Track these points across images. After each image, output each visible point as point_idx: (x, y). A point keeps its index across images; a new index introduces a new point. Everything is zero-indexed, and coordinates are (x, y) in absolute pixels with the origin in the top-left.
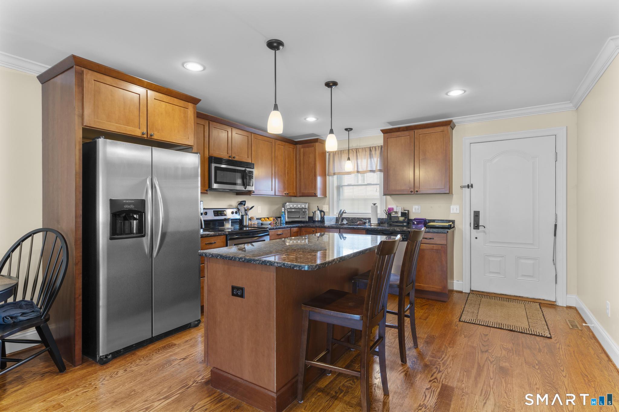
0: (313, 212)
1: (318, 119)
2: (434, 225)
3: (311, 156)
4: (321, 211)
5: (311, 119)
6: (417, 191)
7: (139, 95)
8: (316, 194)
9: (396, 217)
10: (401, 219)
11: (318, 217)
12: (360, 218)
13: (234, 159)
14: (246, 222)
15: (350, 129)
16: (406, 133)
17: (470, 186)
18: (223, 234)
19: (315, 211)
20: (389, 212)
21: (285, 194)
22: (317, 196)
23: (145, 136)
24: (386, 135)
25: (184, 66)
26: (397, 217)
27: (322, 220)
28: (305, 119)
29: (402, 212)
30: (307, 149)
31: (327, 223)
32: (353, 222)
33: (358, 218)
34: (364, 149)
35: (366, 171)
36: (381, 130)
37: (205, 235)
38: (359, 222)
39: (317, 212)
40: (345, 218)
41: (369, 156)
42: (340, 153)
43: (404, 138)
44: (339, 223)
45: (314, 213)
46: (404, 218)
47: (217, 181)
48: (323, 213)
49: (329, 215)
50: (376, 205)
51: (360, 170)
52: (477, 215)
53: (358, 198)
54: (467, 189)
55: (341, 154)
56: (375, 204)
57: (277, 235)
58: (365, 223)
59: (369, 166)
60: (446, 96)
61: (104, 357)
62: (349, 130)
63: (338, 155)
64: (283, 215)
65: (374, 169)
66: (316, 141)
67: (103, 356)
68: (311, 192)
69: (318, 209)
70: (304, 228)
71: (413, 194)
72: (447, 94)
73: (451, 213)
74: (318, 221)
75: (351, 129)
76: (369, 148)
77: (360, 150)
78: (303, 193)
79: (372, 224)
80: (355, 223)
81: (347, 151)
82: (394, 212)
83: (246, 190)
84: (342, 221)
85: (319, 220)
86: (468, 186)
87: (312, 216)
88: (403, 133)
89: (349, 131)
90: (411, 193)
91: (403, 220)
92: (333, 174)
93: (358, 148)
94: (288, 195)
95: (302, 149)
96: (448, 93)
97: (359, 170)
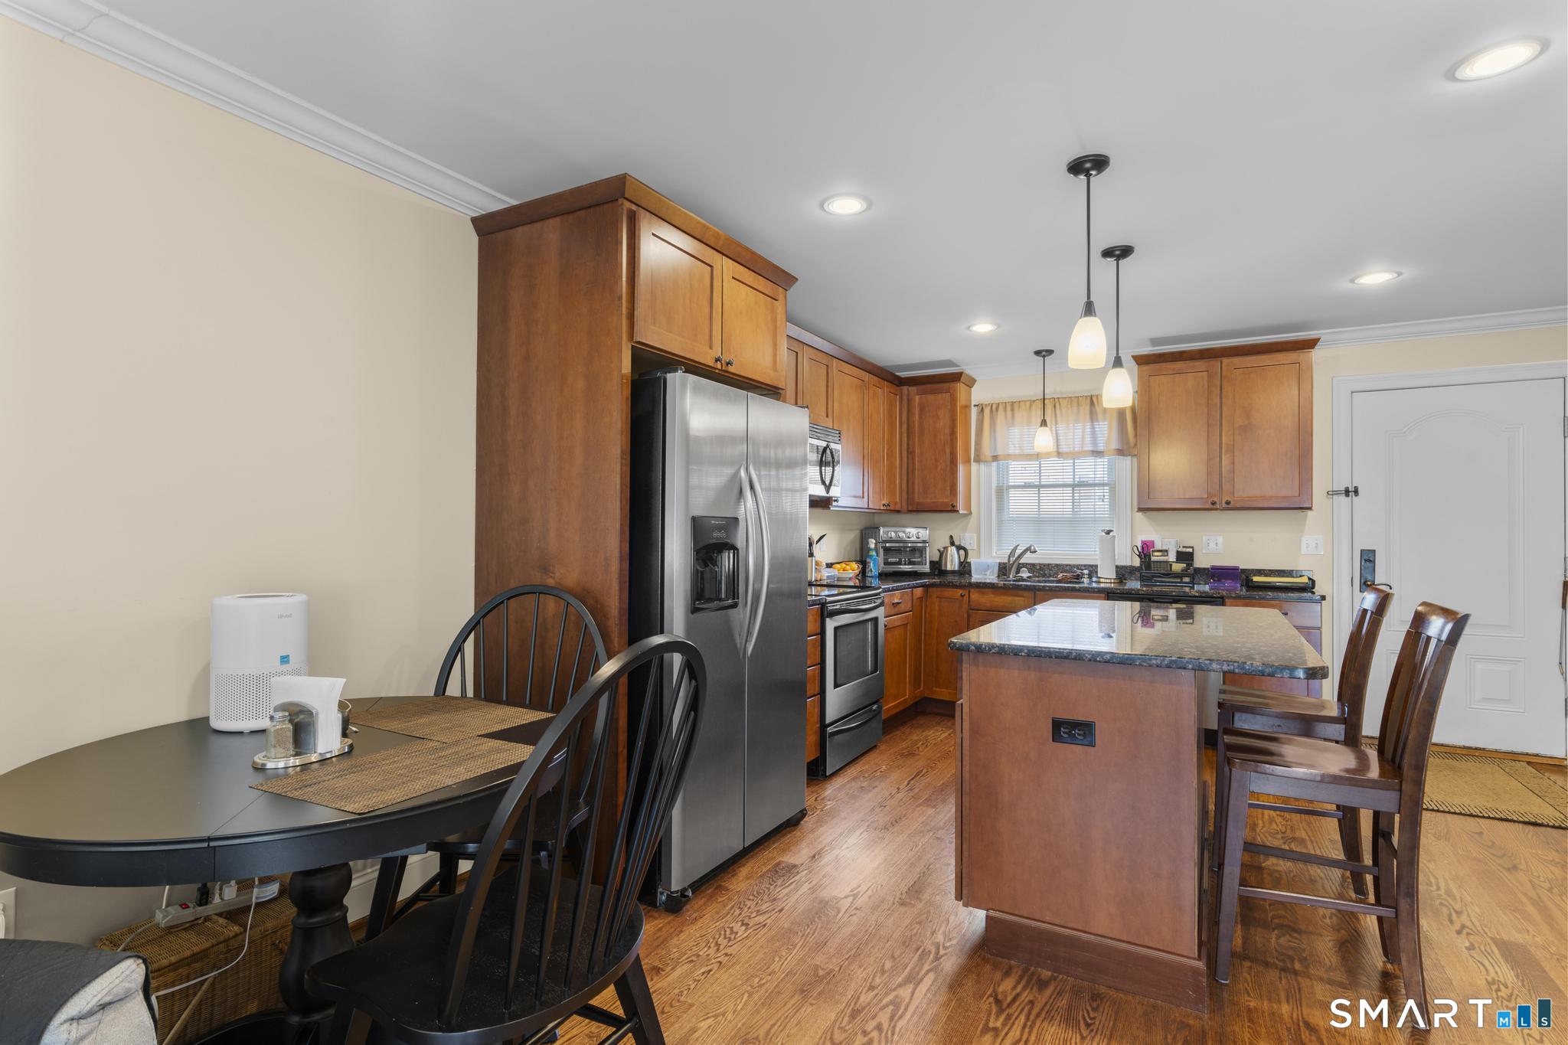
0: (939, 550)
1: (999, 326)
2: (1269, 583)
3: (941, 413)
4: (959, 548)
5: (983, 328)
6: (1228, 503)
7: (709, 268)
8: (954, 505)
9: (1164, 562)
10: (1178, 567)
11: (952, 562)
12: (1063, 565)
15: (1047, 351)
16: (1201, 365)
17: (1351, 492)
19: (946, 548)
20: (1145, 551)
21: (884, 505)
22: (958, 511)
23: (720, 364)
24: (1145, 368)
25: (823, 209)
26: (1167, 562)
27: (965, 568)
29: (1179, 550)
30: (931, 397)
31: (976, 577)
32: (1044, 575)
33: (1057, 565)
34: (1076, 400)
35: (1079, 453)
36: (1133, 357)
38: (1061, 574)
39: (949, 552)
40: (1025, 565)
41: (1088, 417)
42: (1009, 408)
43: (1194, 378)
44: (1009, 577)
45: (942, 553)
46: (1185, 565)
48: (962, 552)
49: (979, 557)
50: (1111, 534)
51: (1064, 449)
52: (1368, 558)
53: (1054, 518)
54: (1343, 498)
55: (1012, 410)
56: (1107, 532)
57: (893, 604)
58: (1078, 577)
59: (1088, 439)
60: (1351, 285)
61: (679, 894)
62: (1044, 353)
63: (1003, 414)
64: (872, 556)
65: (1101, 448)
66: (957, 377)
67: (677, 892)
68: (940, 501)
69: (952, 544)
70: (935, 589)
71: (1217, 509)
72: (1352, 281)
73: (1303, 552)
74: (953, 572)
75: (1050, 352)
76: (1089, 398)
77: (1064, 403)
78: (918, 504)
79: (1102, 580)
80: (1050, 576)
81: (1040, 405)
82: (1159, 551)
83: (827, 495)
84: (1018, 572)
85: (956, 569)
86: (1347, 492)
87: (937, 560)
88: (1190, 364)
89: (1044, 356)
90: (1212, 506)
91: (1182, 571)
92: (990, 459)
93: (1058, 398)
94: (888, 508)
95: (917, 398)
96: (1356, 278)
97: (1061, 450)
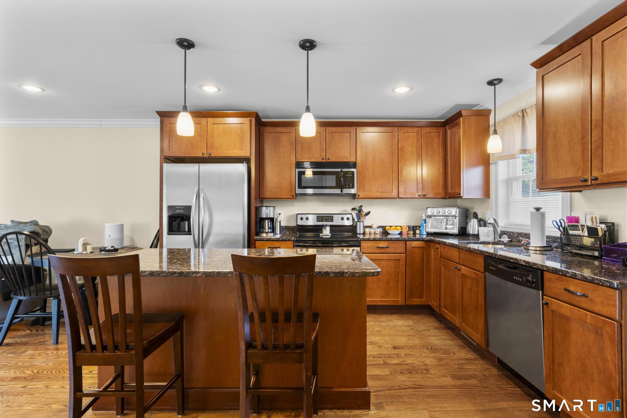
3: (456, 138)
4: (480, 220)
5: (402, 90)
6: (596, 179)
7: (200, 125)
8: (460, 194)
9: (577, 236)
13: (329, 161)
14: (360, 230)
15: (495, 80)
18: (288, 240)
19: (470, 220)
20: (563, 226)
21: (419, 196)
22: (462, 197)
23: (205, 155)
24: (541, 70)
25: (202, 89)
26: (580, 236)
28: (393, 90)
29: (591, 226)
30: (453, 130)
36: (532, 64)
37: (266, 239)
39: (472, 222)
43: (572, 64)
47: (302, 185)
50: (541, 211)
56: (538, 209)
57: (377, 247)
62: (496, 83)
64: (423, 223)
68: (456, 191)
69: (475, 217)
74: (474, 235)
75: (500, 81)
78: (450, 193)
83: (343, 193)
84: (500, 238)
85: (476, 233)
88: (569, 53)
89: (496, 86)
91: (592, 245)
95: (449, 131)
